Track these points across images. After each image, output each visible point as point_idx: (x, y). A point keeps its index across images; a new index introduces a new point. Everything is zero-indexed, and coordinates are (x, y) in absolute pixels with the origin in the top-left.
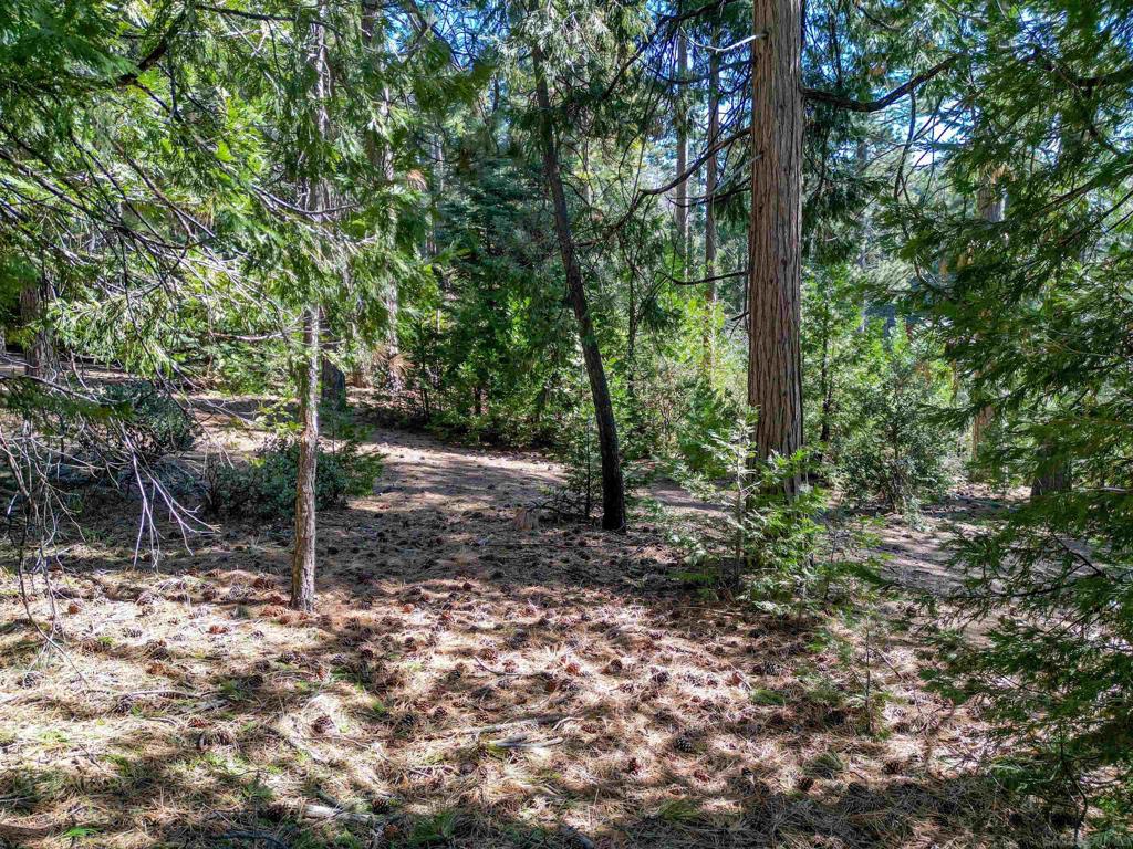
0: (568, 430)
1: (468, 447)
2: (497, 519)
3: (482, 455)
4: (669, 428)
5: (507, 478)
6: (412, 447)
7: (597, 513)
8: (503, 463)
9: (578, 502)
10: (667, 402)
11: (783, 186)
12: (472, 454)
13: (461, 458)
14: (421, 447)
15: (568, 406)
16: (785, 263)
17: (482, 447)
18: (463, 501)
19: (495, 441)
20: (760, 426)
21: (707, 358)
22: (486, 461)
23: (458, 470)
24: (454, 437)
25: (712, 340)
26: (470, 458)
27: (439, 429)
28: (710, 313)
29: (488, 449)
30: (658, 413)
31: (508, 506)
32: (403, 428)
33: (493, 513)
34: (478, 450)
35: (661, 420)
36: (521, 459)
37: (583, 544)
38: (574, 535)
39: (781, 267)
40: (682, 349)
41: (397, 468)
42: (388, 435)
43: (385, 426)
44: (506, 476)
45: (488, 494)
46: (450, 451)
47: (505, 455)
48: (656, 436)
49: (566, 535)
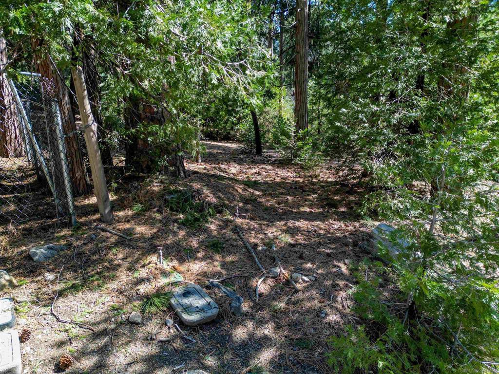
11: (303, 62)
16: (304, 82)
20: (297, 124)
21: (280, 108)
25: (282, 101)
28: (282, 91)
39: (303, 83)
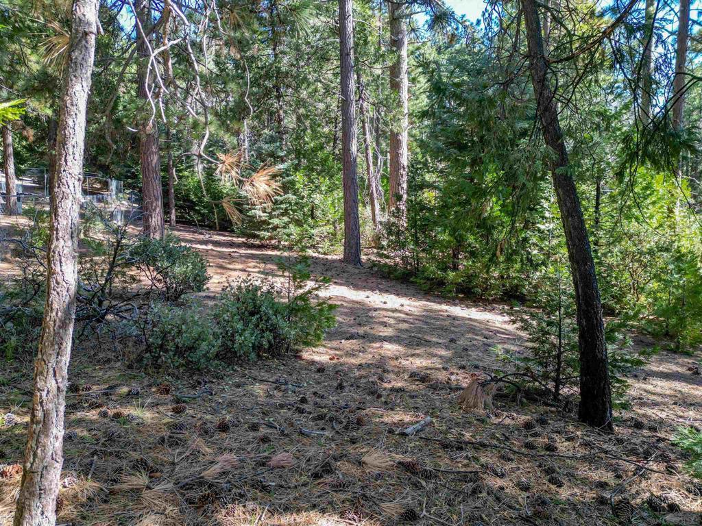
0: (536, 287)
1: (444, 297)
2: (449, 387)
3: (455, 305)
4: (639, 289)
5: (473, 330)
6: (398, 295)
7: (570, 391)
8: (473, 314)
9: (546, 376)
10: (636, 265)
12: (448, 303)
13: (435, 306)
14: (405, 295)
15: (536, 267)
17: (457, 297)
18: (418, 355)
19: (469, 293)
22: (458, 311)
23: (428, 319)
24: (434, 288)
26: (444, 307)
27: (422, 281)
29: (461, 300)
30: (627, 275)
31: (463, 367)
32: (397, 279)
33: (442, 376)
34: (452, 301)
35: (630, 281)
36: (490, 311)
37: (551, 448)
38: (538, 429)
40: (651, 217)
41: (375, 314)
42: (384, 284)
43: (383, 277)
44: (471, 327)
45: (447, 348)
46: (428, 300)
47: (476, 306)
48: (623, 295)
49: (528, 426)
